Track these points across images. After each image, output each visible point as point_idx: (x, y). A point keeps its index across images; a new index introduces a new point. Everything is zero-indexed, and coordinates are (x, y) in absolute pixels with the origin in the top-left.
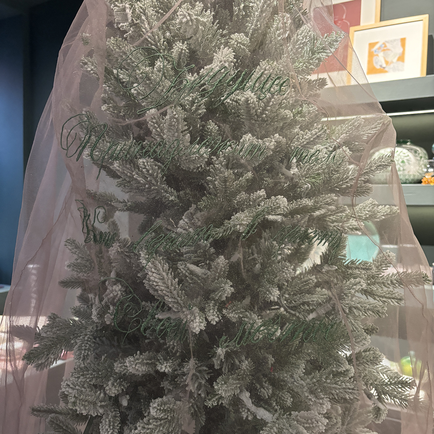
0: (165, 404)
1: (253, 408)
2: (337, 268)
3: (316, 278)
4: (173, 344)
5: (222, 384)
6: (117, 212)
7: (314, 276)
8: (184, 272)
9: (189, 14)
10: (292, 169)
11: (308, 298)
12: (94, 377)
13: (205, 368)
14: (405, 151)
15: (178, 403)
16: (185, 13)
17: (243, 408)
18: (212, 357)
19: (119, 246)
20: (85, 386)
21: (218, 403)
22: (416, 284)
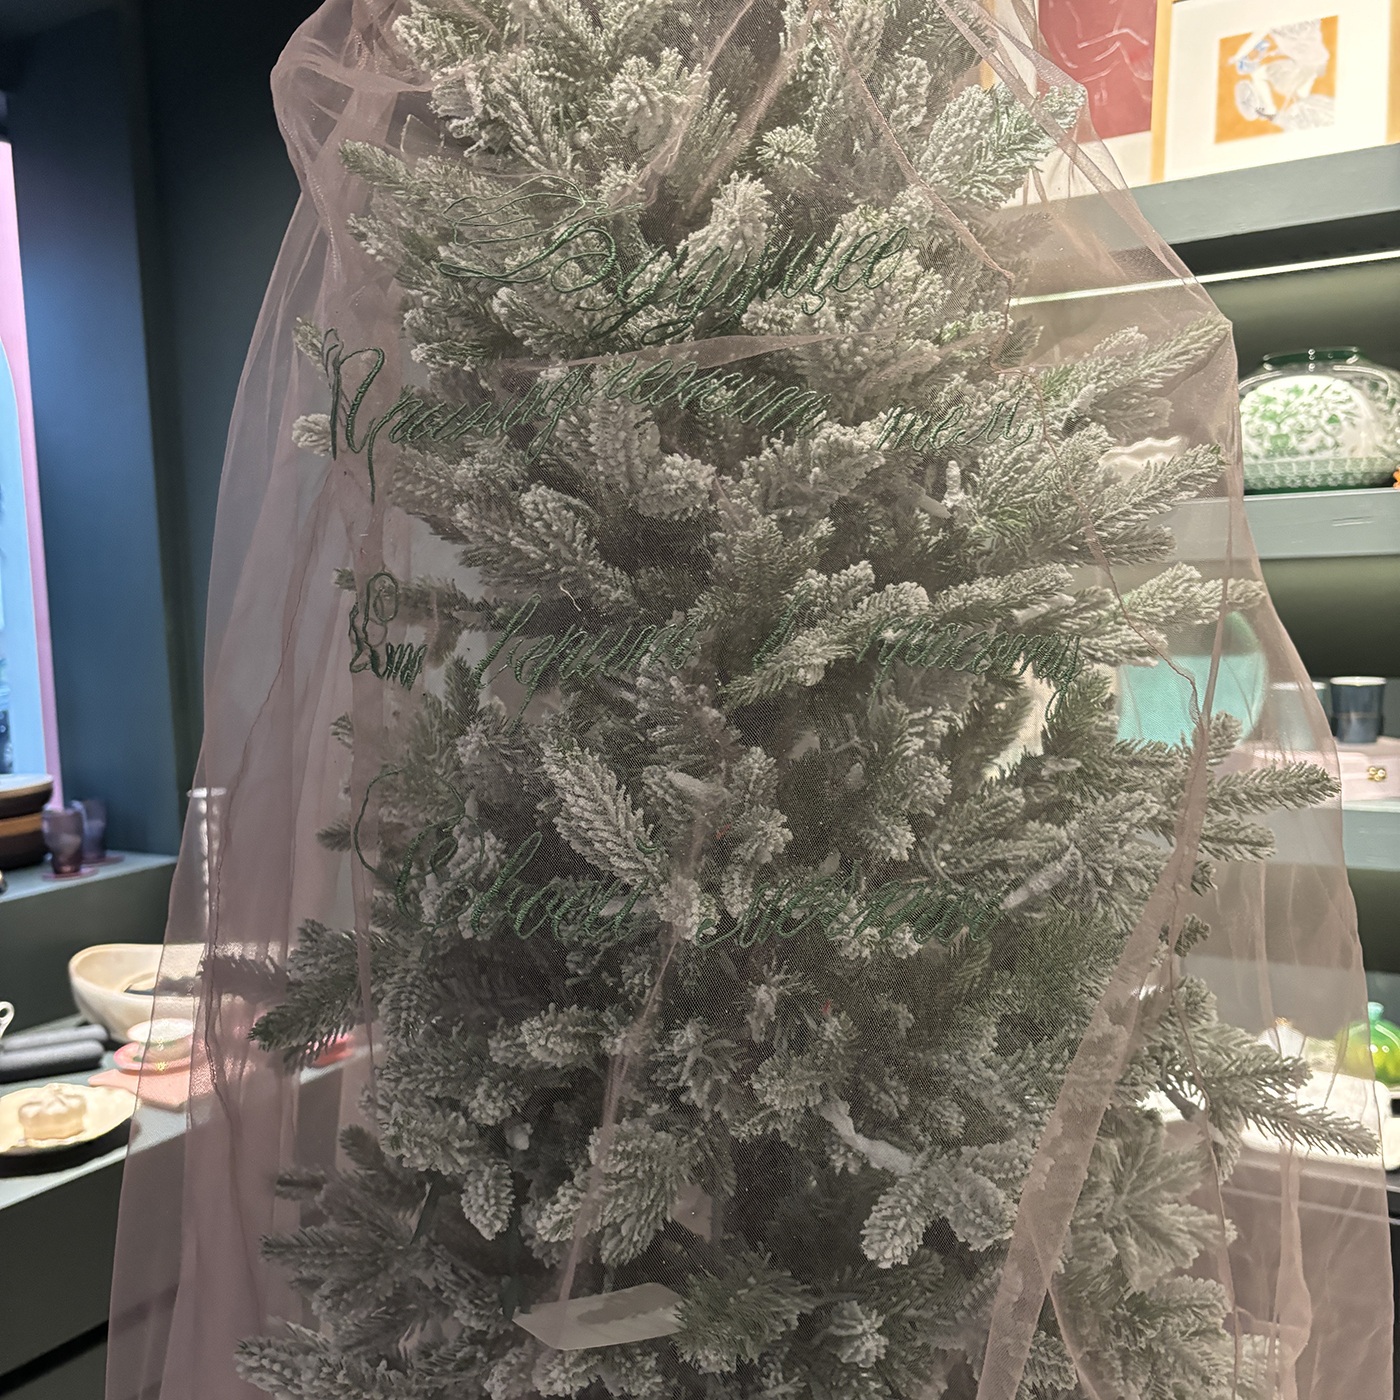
0: (627, 1138)
1: (862, 1143)
2: (1079, 764)
3: (1026, 795)
4: (642, 984)
5: (772, 1078)
6: (465, 633)
7: (1020, 790)
8: (660, 792)
9: (643, 88)
10: (950, 493)
11: (1003, 850)
12: (438, 1078)
13: (726, 1043)
14: (1340, 385)
15: (662, 1135)
16: (633, 86)
17: (833, 1143)
18: (743, 1012)
19: (484, 732)
20: (417, 1101)
21: (764, 1130)
22: (1299, 801)
